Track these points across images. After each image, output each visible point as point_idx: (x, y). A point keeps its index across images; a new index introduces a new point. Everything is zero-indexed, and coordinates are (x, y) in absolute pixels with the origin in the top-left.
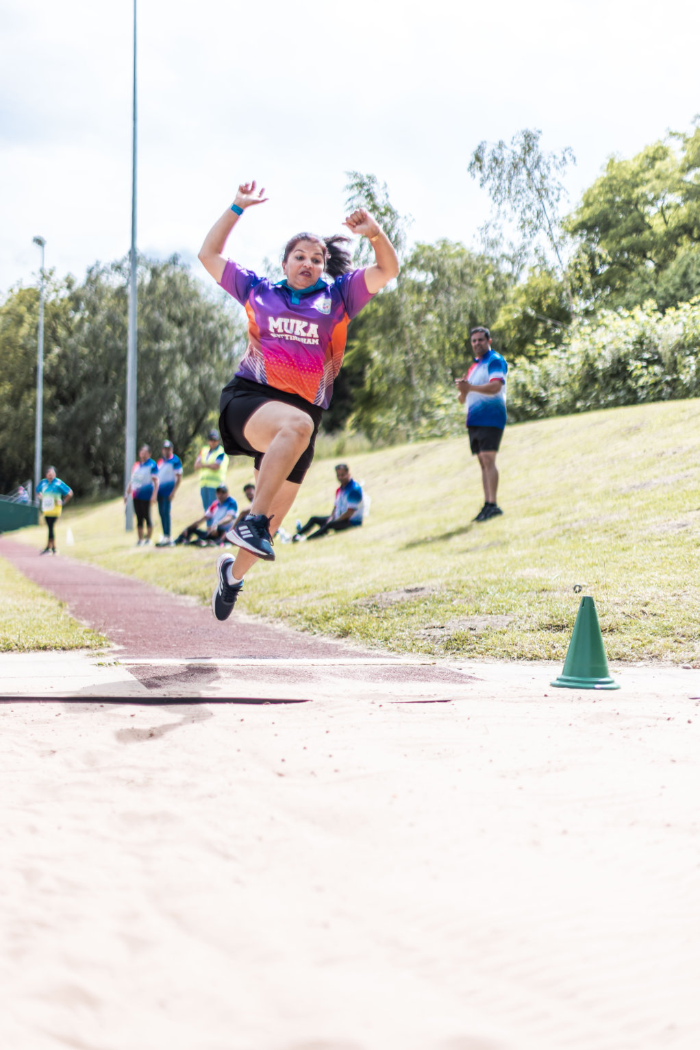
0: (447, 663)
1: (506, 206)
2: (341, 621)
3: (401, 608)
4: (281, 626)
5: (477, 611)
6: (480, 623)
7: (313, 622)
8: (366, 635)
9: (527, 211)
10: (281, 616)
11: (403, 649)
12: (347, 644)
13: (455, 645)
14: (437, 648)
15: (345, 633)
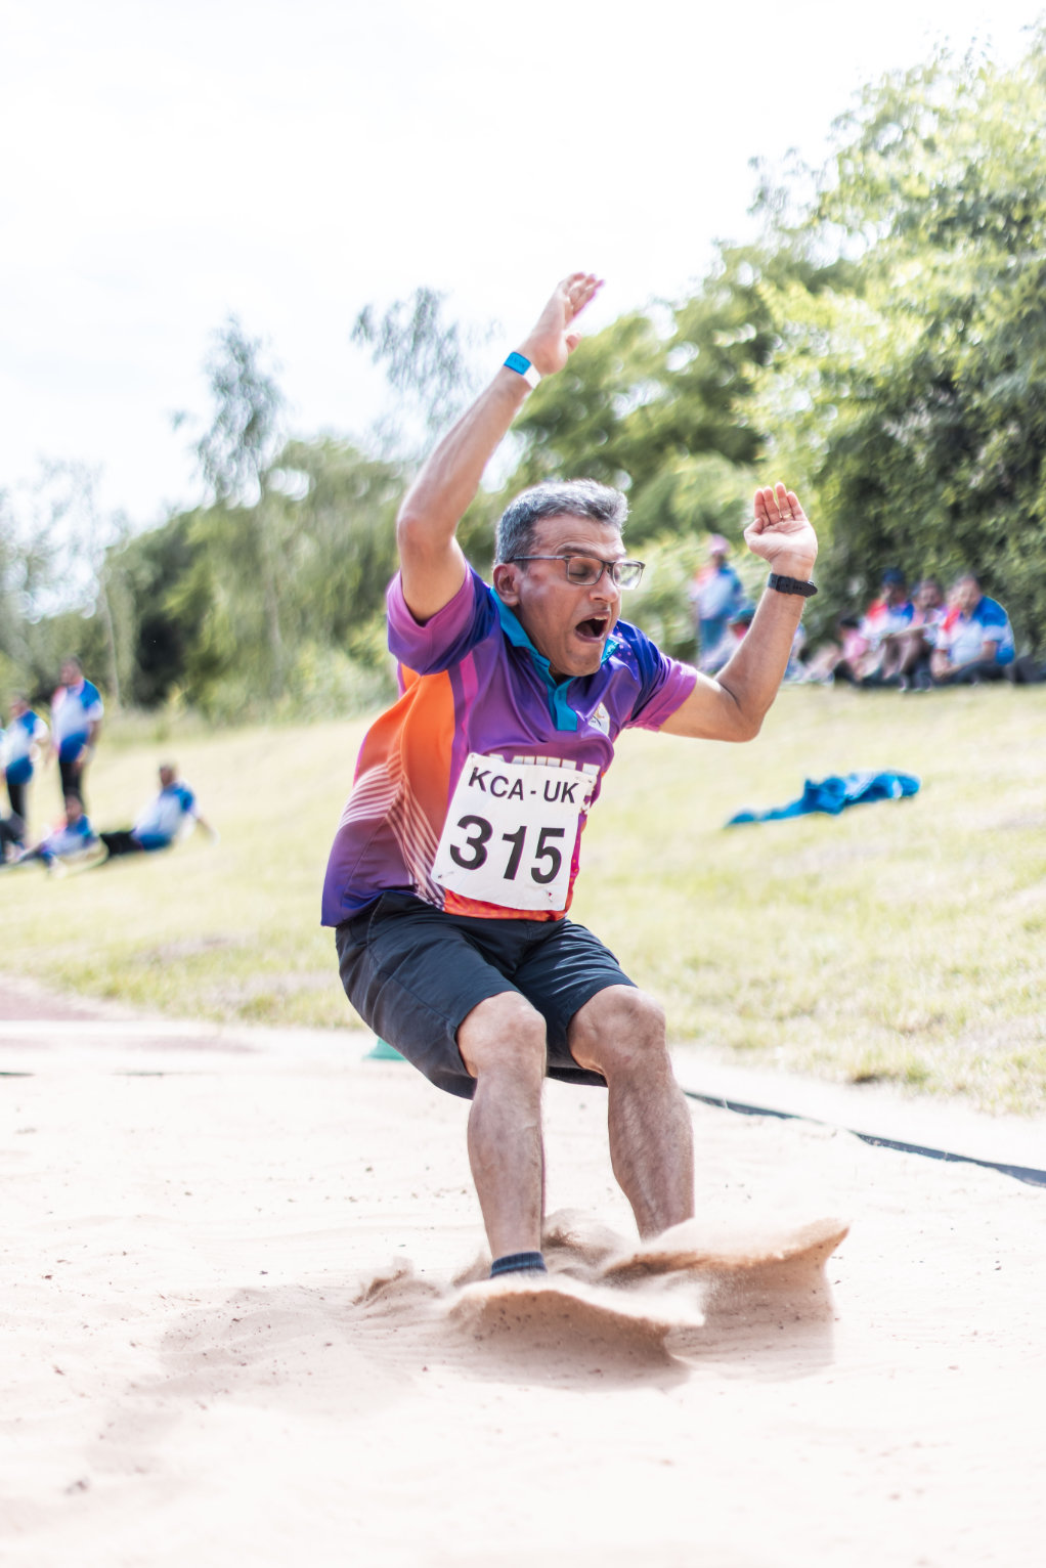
0: (240, 1032)
1: (411, 394)
2: (106, 980)
3: (193, 964)
4: (29, 988)
5: (294, 967)
6: (292, 983)
7: (70, 980)
8: (137, 996)
9: (440, 400)
10: (29, 972)
11: (184, 1012)
12: (113, 1008)
13: (257, 1011)
14: (230, 1014)
15: (111, 994)
